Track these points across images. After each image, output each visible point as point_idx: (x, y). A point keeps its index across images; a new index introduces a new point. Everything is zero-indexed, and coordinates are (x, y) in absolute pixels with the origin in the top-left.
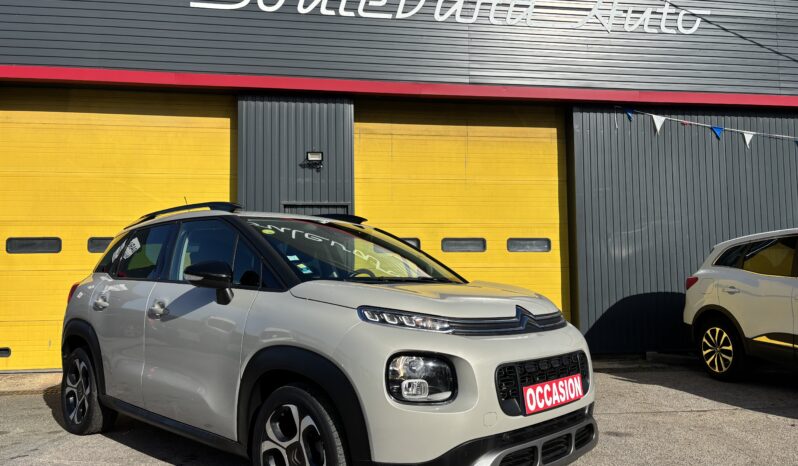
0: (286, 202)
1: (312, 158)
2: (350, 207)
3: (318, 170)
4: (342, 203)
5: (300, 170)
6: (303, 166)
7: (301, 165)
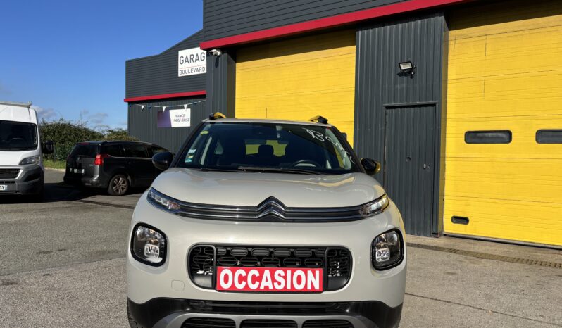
0: (387, 105)
1: (403, 67)
2: (437, 105)
3: (412, 77)
4: (431, 102)
5: (399, 78)
6: (400, 75)
7: (398, 74)
